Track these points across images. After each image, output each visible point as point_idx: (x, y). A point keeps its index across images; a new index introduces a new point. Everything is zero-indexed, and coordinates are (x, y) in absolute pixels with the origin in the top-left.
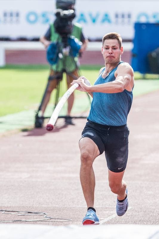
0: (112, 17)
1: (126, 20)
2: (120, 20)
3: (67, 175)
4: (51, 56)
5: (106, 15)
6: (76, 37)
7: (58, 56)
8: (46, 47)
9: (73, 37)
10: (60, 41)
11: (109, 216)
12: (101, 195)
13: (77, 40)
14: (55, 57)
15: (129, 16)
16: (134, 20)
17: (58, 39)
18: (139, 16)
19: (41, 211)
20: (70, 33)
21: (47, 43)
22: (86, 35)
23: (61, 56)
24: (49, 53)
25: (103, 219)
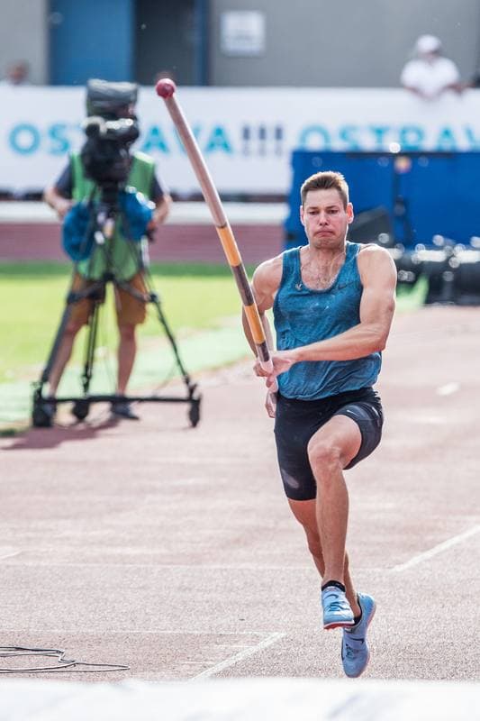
0: (234, 136)
1: (271, 143)
2: (254, 143)
3: (118, 551)
4: (74, 240)
5: (219, 132)
6: (139, 190)
7: (92, 238)
8: (61, 215)
9: (131, 189)
10: (97, 199)
11: (228, 655)
12: (207, 602)
13: (141, 197)
14: (85, 239)
15: (279, 134)
16: (291, 142)
17: (93, 194)
18: (305, 134)
19: (48, 644)
20: (124, 178)
21: (63, 204)
22: (166, 184)
23: (99, 238)
24: (67, 231)
25: (213, 666)
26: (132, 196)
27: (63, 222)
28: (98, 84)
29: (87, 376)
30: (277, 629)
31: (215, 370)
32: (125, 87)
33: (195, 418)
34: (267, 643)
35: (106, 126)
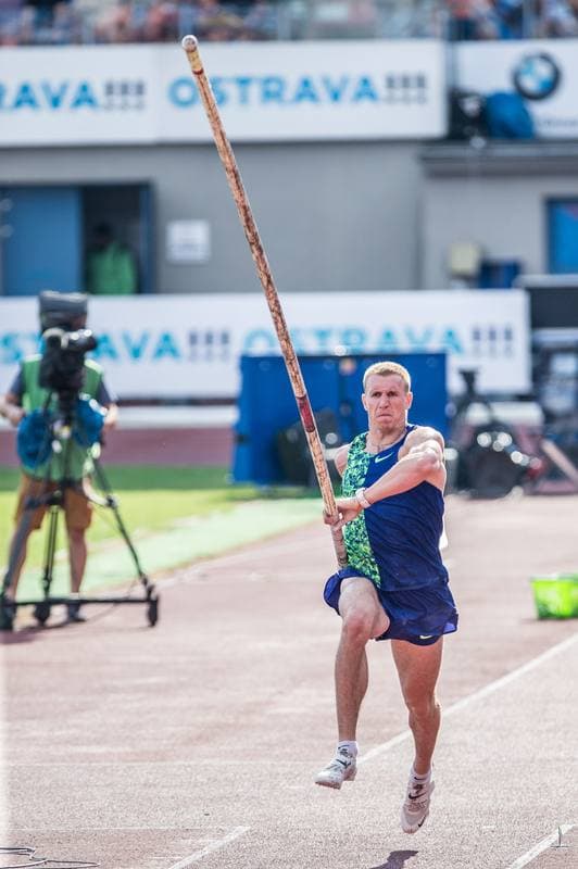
0: (182, 342)
1: (217, 348)
2: (201, 349)
3: (84, 749)
4: (30, 448)
5: (167, 338)
6: (92, 398)
8: (14, 423)
9: (84, 397)
10: (53, 408)
11: (194, 850)
12: (173, 797)
13: (93, 404)
15: (225, 339)
16: (237, 348)
18: (250, 339)
19: (19, 843)
21: (14, 412)
23: (57, 447)
25: (180, 860)
26: (86, 404)
27: (18, 429)
28: (50, 294)
29: (48, 578)
30: (242, 823)
31: (171, 571)
32: (75, 297)
33: (153, 617)
34: (232, 837)
35: (66, 338)
